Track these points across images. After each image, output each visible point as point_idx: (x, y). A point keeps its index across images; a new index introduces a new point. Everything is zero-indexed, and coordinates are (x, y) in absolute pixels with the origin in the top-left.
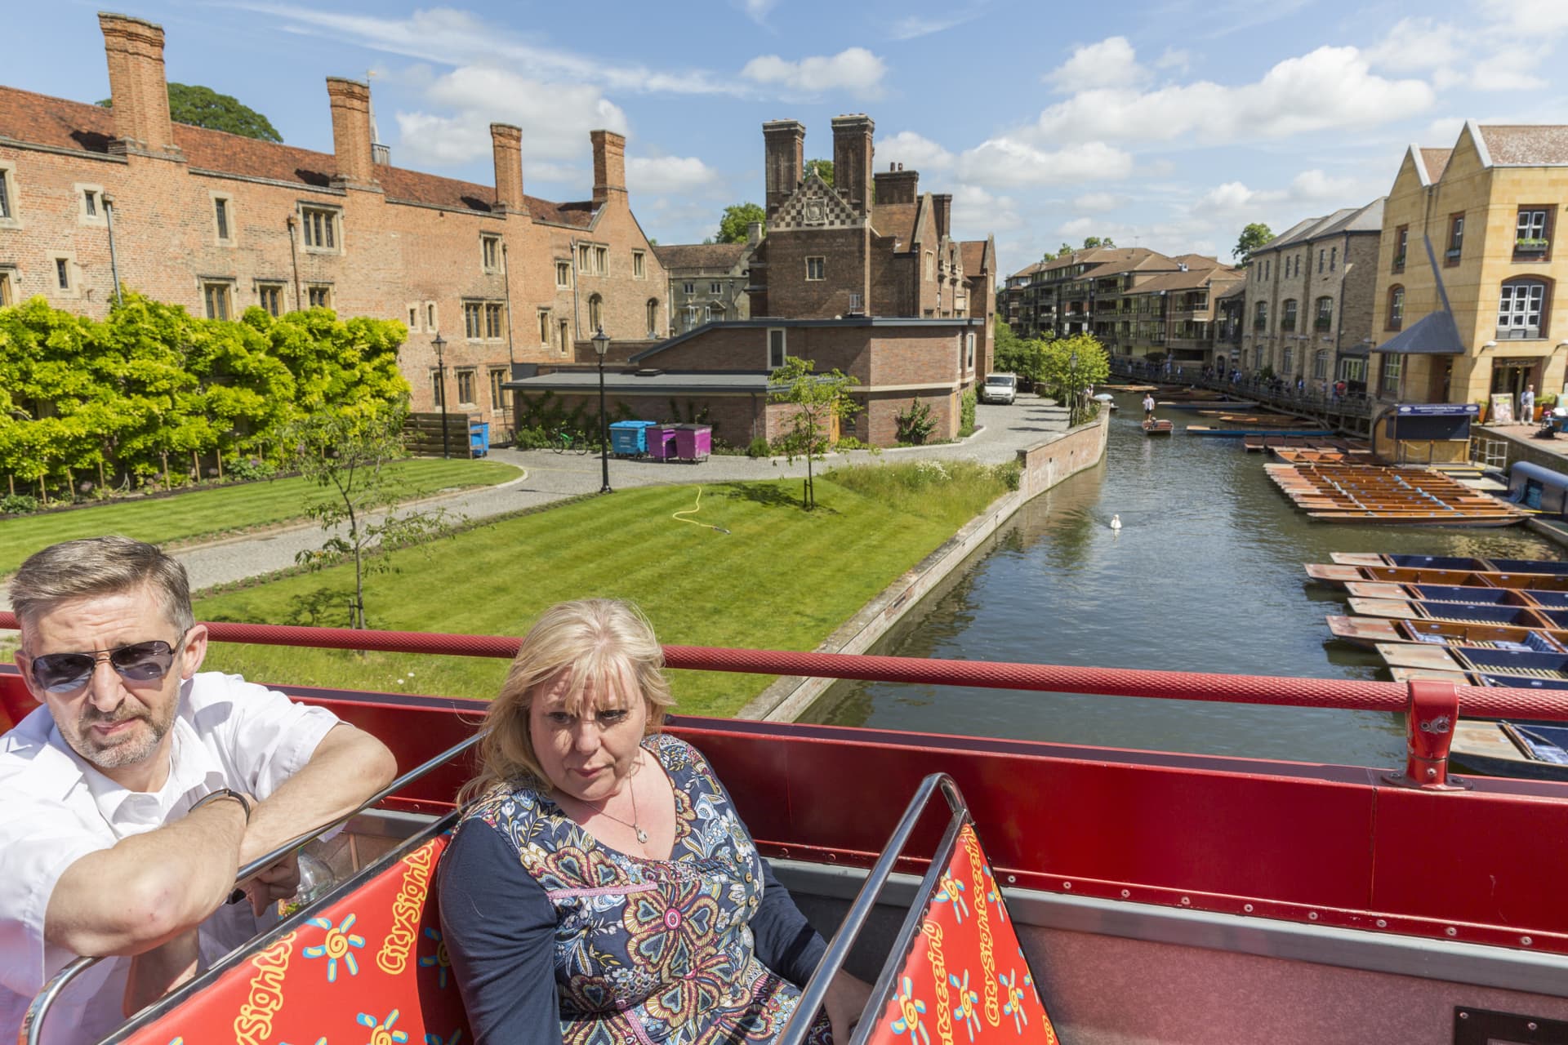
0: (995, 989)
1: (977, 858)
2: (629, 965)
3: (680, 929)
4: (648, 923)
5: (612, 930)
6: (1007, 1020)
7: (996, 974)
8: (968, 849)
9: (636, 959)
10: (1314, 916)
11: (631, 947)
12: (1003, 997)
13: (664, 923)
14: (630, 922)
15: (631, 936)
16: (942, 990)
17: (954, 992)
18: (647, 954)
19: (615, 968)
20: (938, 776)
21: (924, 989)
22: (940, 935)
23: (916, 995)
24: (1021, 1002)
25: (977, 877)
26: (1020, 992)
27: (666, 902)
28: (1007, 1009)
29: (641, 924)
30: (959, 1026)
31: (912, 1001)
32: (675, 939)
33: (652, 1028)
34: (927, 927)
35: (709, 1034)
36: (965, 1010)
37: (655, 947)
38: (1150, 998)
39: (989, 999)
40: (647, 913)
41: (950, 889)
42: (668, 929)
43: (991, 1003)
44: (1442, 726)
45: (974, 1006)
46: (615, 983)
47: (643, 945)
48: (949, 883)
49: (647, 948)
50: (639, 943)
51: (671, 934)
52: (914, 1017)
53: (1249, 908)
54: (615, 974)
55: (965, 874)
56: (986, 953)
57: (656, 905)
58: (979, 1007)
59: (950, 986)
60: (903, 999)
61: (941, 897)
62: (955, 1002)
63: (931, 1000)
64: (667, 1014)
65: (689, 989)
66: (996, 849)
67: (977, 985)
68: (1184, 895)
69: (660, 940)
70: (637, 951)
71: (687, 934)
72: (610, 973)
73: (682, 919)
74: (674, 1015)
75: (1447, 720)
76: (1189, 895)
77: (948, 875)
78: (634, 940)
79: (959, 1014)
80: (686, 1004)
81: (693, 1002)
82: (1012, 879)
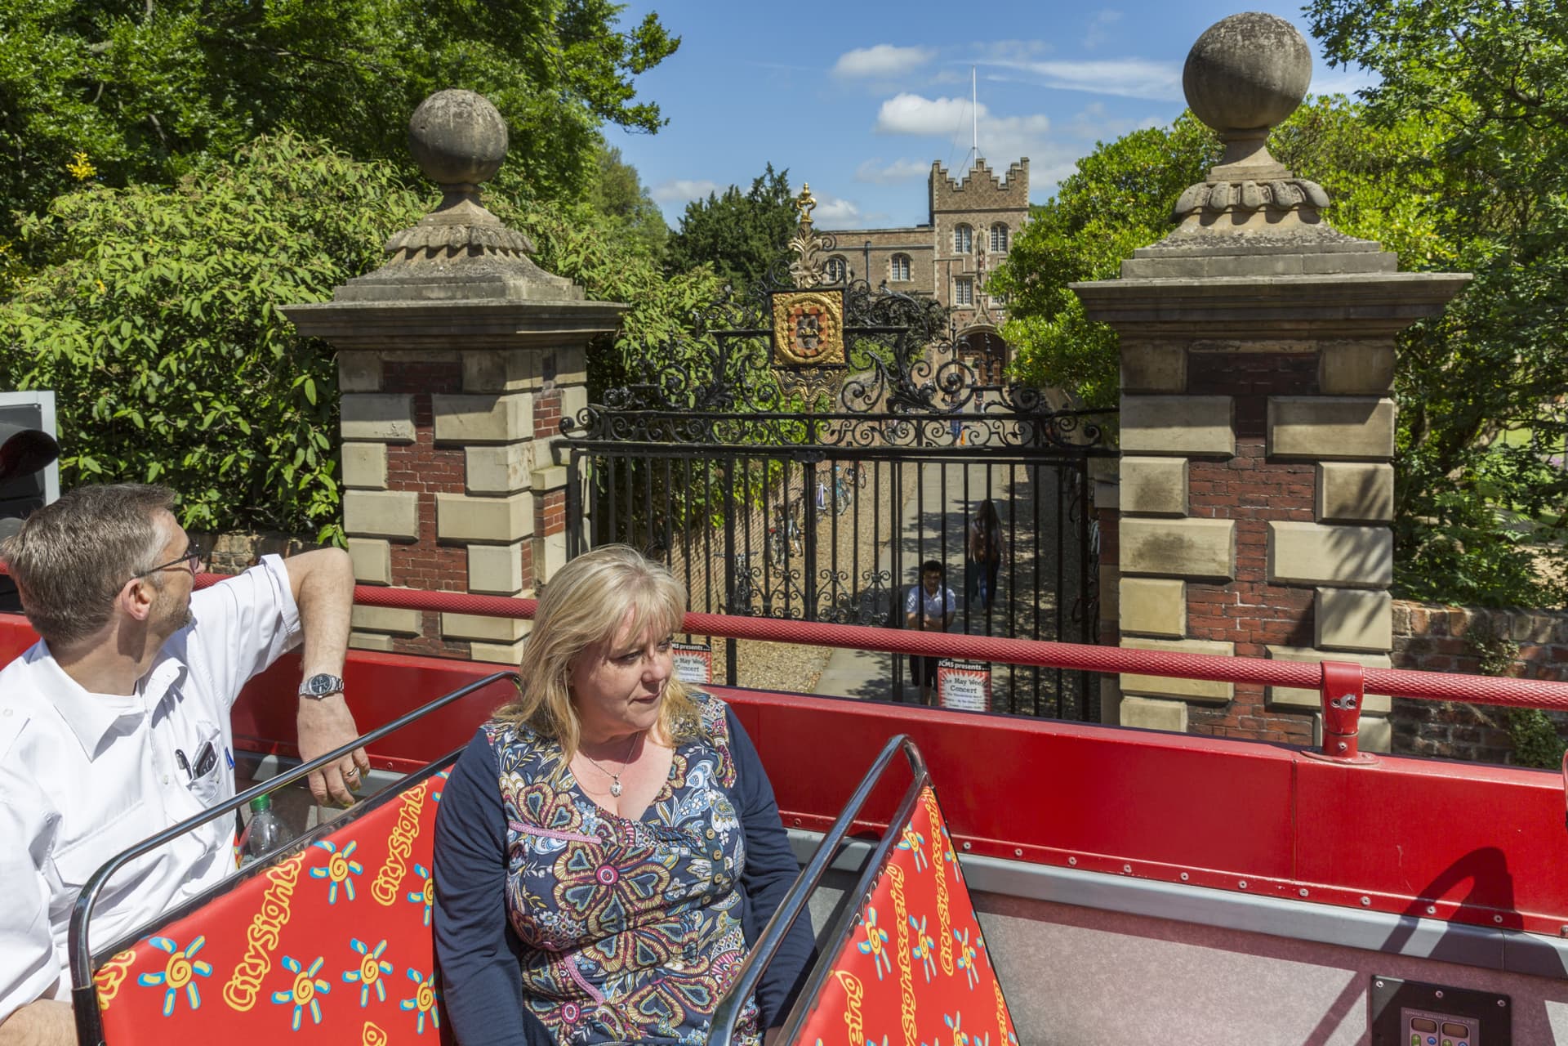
0: (950, 941)
1: (935, 818)
2: (555, 909)
3: (616, 886)
4: (577, 872)
5: (542, 874)
6: (961, 973)
7: (951, 927)
8: (929, 808)
9: (562, 904)
10: (1243, 884)
11: (557, 893)
12: (957, 952)
13: (595, 877)
14: (559, 869)
15: (558, 881)
16: (902, 927)
17: (913, 933)
18: (572, 901)
19: (542, 910)
20: (901, 737)
21: (887, 920)
22: (901, 878)
23: (879, 924)
24: (973, 960)
25: (936, 834)
26: (972, 950)
27: (604, 857)
28: (961, 963)
29: (569, 872)
30: (917, 964)
31: (876, 928)
32: (606, 894)
33: (584, 967)
34: (891, 869)
35: (644, 992)
36: (922, 951)
37: (582, 896)
38: (1094, 969)
39: (944, 949)
40: (579, 862)
41: (911, 839)
42: (599, 883)
43: (946, 953)
44: (1351, 703)
45: (931, 951)
46: (542, 925)
47: (569, 892)
48: (911, 835)
49: (574, 895)
50: (565, 889)
51: (603, 889)
52: (877, 943)
53: (1185, 876)
54: (542, 917)
55: (924, 828)
56: (942, 905)
57: (591, 857)
58: (935, 952)
59: (909, 925)
60: (868, 925)
61: (903, 845)
62: (914, 943)
63: (893, 934)
64: (599, 957)
65: (626, 940)
66: (952, 814)
67: (933, 930)
68: (1125, 862)
69: (588, 891)
70: (563, 896)
71: (624, 893)
72: (537, 914)
73: (619, 878)
74: (608, 959)
75: (1354, 698)
76: (1132, 864)
77: (909, 827)
78: (561, 886)
79: (917, 953)
80: (621, 952)
81: (630, 952)
82: (967, 845)
